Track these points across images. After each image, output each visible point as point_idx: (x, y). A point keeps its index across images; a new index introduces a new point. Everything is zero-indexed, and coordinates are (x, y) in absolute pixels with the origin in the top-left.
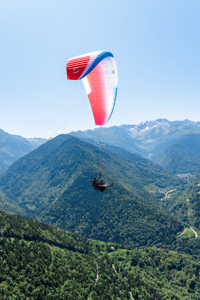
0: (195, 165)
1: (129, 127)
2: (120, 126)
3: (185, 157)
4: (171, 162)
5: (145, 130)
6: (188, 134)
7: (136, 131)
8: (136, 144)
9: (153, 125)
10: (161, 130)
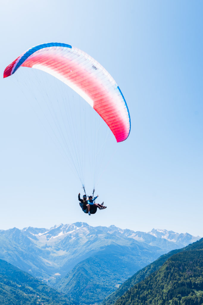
0: (106, 291)
1: (37, 231)
2: (25, 229)
3: (97, 278)
4: (75, 286)
5: (57, 236)
6: (109, 244)
7: (45, 237)
8: (41, 257)
9: (69, 230)
10: (78, 238)
